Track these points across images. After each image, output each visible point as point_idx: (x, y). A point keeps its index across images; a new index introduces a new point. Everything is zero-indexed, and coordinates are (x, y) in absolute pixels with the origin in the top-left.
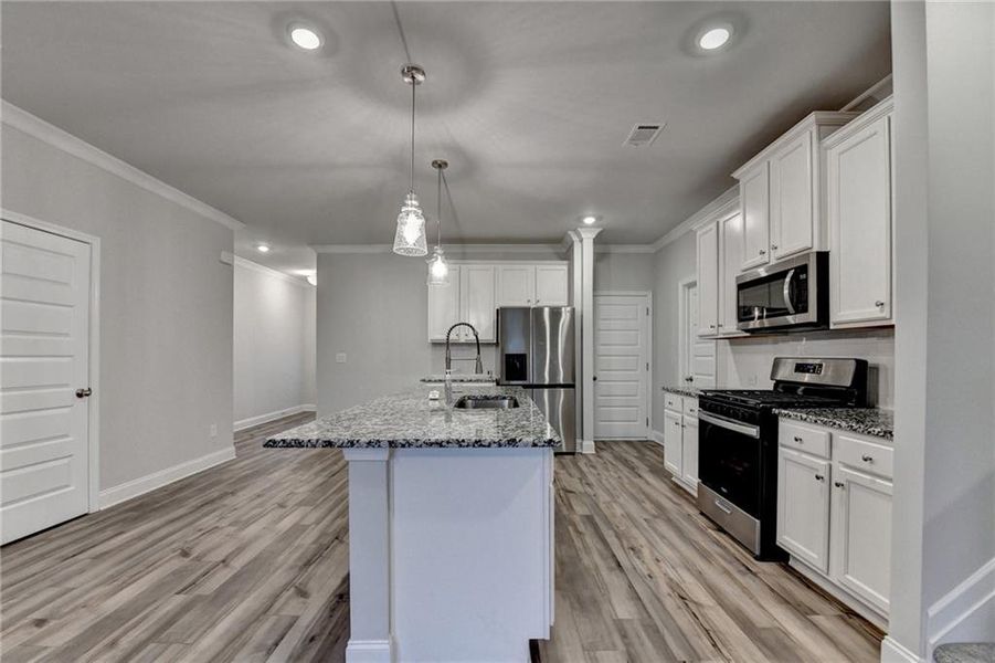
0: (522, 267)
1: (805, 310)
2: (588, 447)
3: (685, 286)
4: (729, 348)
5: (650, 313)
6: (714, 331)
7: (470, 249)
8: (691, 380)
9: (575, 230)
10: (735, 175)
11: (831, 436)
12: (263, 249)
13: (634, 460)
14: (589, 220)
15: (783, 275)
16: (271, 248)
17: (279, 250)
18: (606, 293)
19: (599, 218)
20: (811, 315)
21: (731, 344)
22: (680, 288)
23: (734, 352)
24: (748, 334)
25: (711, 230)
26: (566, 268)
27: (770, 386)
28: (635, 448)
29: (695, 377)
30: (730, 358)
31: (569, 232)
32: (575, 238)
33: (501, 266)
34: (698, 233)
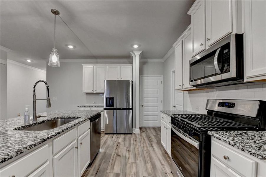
0: (116, 66)
1: (228, 71)
2: (137, 131)
3: (172, 72)
4: (188, 95)
5: (162, 82)
6: (181, 87)
7: (99, 60)
8: (175, 107)
9: (133, 52)
10: (189, 13)
11: (257, 164)
12: (29, 61)
13: (153, 137)
14: (136, 46)
15: (213, 53)
16: (32, 61)
17: (35, 62)
18: (147, 76)
19: (139, 46)
20: (233, 73)
21: (189, 93)
22: (171, 73)
23: (190, 97)
24: (195, 88)
25: (180, 44)
26: (131, 66)
27: (205, 112)
28: (155, 131)
29: (176, 106)
30: (188, 99)
31: (131, 53)
32: (133, 55)
33: (108, 66)
34: (175, 48)
